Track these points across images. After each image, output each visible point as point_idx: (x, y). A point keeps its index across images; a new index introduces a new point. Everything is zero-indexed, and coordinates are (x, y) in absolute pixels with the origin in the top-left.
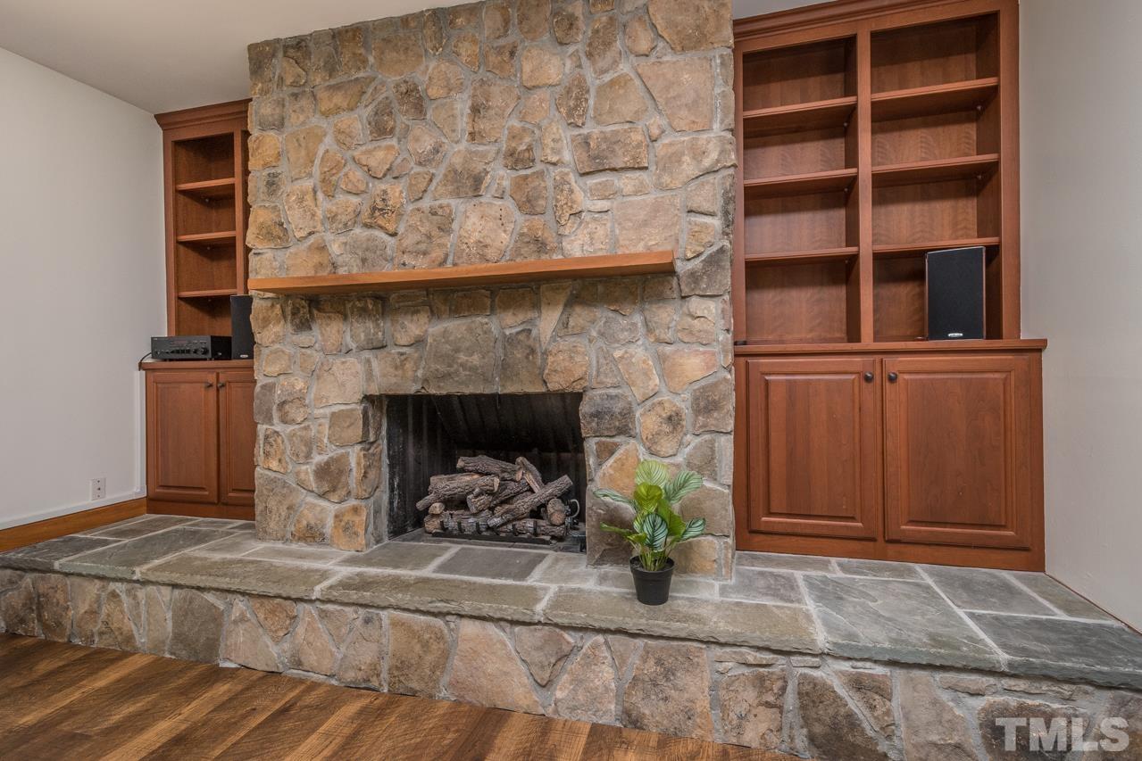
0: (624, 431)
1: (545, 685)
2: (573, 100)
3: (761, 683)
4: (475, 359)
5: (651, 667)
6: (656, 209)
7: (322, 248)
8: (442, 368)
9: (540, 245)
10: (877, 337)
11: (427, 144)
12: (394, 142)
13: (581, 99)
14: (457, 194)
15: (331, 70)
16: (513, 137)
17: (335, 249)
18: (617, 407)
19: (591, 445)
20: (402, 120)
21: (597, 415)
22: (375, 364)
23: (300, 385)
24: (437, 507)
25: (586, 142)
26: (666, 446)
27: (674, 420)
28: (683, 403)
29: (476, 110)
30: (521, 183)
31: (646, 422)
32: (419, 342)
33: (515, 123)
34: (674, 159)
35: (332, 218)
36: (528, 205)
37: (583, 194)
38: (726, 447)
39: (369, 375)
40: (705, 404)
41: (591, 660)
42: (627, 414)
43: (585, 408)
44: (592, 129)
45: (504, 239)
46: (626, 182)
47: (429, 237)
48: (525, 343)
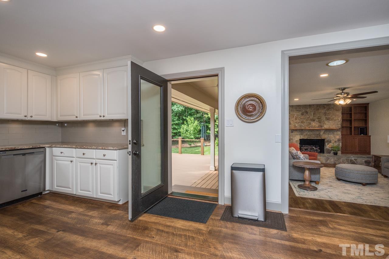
0: (330, 142)
1: (327, 161)
2: (325, 114)
3: (347, 160)
4: (313, 136)
5: (337, 159)
6: (334, 124)
7: (295, 125)
8: (310, 136)
9: (321, 126)
10: (354, 135)
11: (308, 116)
12: (304, 116)
13: (326, 114)
14: (312, 121)
15: (296, 109)
16: (318, 116)
17: (296, 125)
18: (330, 140)
19: (326, 144)
20: (305, 114)
21: (327, 141)
22: (301, 136)
23: (292, 138)
24: (304, 150)
25: (327, 118)
26: (335, 144)
27: (336, 142)
28: (337, 140)
29: (314, 114)
30: (319, 121)
31: (333, 142)
32: (307, 134)
33: (318, 115)
34: (336, 120)
35: (296, 122)
36: (320, 122)
37: (326, 122)
38: (341, 144)
39: (301, 137)
40: (339, 140)
41: (331, 159)
42: (331, 141)
43: (326, 140)
44: (327, 116)
45: (317, 125)
46: (330, 121)
47: (308, 125)
48: (319, 135)
